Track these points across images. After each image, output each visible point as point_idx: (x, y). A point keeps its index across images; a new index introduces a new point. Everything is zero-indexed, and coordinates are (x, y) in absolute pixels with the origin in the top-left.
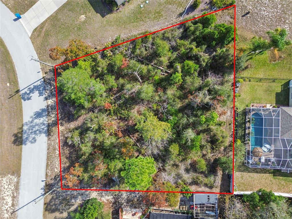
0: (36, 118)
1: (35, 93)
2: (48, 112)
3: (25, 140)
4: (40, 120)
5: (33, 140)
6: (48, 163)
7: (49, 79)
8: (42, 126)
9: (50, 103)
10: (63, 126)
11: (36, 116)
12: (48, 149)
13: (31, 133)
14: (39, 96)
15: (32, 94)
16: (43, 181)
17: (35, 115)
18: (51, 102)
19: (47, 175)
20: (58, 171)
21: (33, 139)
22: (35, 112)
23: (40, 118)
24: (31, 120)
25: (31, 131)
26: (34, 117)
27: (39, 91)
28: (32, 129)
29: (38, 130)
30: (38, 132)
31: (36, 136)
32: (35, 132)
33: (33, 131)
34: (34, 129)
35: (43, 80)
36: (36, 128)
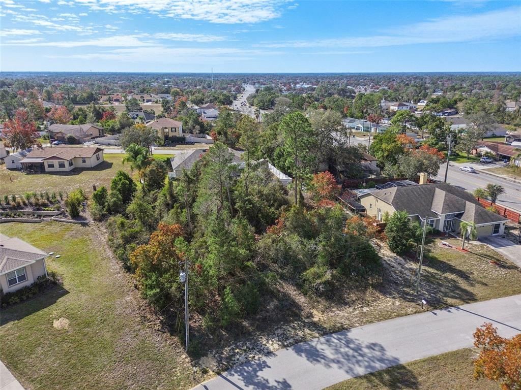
0: (324, 357)
1: (266, 378)
2: (296, 343)
4: (323, 350)
5: (376, 349)
7: (219, 362)
8: (333, 342)
9: (276, 346)
10: (311, 313)
11: (319, 359)
12: (371, 322)
13: (362, 356)
14: (270, 367)
15: (269, 381)
16: (434, 314)
17: (319, 361)
18: (272, 345)
19: (418, 312)
21: (373, 349)
22: (311, 362)
23: (320, 350)
24: (334, 366)
25: (360, 358)
26: (323, 361)
27: (255, 371)
28: (354, 357)
29: (348, 347)
30: (352, 346)
31: (363, 346)
32: (355, 349)
33: (357, 354)
34: (350, 354)
35: (224, 373)
36: (345, 350)
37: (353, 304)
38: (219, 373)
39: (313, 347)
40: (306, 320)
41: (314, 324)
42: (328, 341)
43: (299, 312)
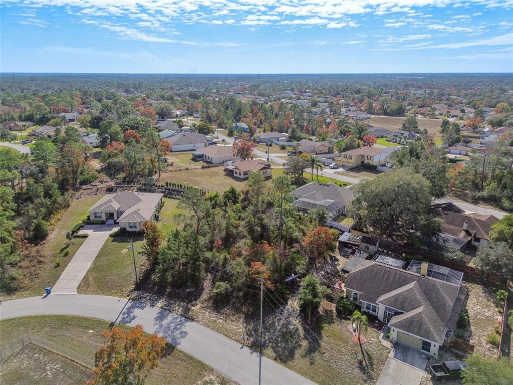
0: (161, 321)
2: (167, 310)
3: (174, 341)
5: (182, 335)
8: (176, 320)
9: (160, 306)
10: (196, 305)
11: (159, 320)
12: (208, 327)
13: (172, 332)
14: (143, 310)
16: (242, 348)
18: (160, 304)
19: (237, 341)
21: (181, 334)
22: (155, 319)
23: (166, 318)
24: (157, 326)
25: (170, 332)
27: (137, 307)
28: (169, 330)
29: (176, 325)
30: (178, 326)
31: (181, 330)
32: (176, 329)
33: (172, 330)
34: (171, 328)
35: (131, 301)
36: (173, 326)
37: (220, 314)
38: (129, 299)
39: (167, 315)
40: (189, 306)
41: (188, 309)
42: (176, 318)
43: (194, 301)
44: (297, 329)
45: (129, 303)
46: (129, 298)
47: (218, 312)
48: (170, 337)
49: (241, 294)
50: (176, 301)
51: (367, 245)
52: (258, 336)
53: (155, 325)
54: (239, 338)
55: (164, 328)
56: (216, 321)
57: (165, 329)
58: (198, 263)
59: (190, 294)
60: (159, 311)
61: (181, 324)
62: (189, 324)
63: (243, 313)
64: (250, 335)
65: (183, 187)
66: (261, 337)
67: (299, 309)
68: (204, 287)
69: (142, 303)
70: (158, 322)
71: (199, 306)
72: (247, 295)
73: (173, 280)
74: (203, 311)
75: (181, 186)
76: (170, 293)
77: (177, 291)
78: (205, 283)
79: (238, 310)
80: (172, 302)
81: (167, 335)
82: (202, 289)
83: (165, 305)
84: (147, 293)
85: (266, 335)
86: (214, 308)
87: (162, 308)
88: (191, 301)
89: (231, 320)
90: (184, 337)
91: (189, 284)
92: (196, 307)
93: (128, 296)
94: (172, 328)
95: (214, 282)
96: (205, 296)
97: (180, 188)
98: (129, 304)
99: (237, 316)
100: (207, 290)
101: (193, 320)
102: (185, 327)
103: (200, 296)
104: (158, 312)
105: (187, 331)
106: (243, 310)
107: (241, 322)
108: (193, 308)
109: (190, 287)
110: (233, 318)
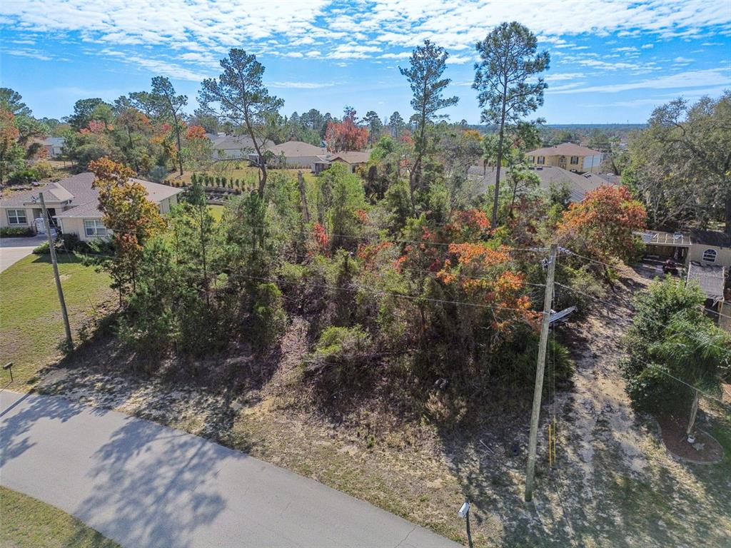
2: (155, 419)
5: (201, 510)
6: (373, 500)
10: (260, 400)
11: (114, 456)
12: (306, 472)
13: (159, 500)
17: (107, 457)
19: (436, 529)
20: (443, 478)
21: (195, 508)
25: (149, 500)
28: (148, 493)
29: (181, 472)
30: (188, 476)
31: (199, 490)
32: (176, 485)
33: (161, 490)
34: (157, 482)
35: (35, 395)
36: (167, 473)
37: (347, 427)
38: (32, 391)
39: (151, 438)
40: (234, 404)
41: (230, 416)
42: (183, 446)
43: (251, 389)
44: (664, 472)
45: (25, 402)
46: (30, 387)
47: (337, 420)
48: (147, 524)
49: (407, 362)
50: (190, 392)
51: (711, 248)
52: (516, 502)
53: (98, 472)
54: (440, 515)
55: (127, 483)
56: (331, 451)
57: (133, 487)
58: (262, 286)
59: (236, 370)
60: (124, 423)
61: (202, 466)
62: (230, 466)
63: (432, 419)
64: (483, 503)
65: (228, 182)
66: (532, 509)
67: (627, 401)
68: (284, 350)
69: (72, 401)
70: (112, 460)
71: (268, 403)
72: (429, 364)
73: (186, 333)
74: (283, 420)
75: (224, 182)
76: (172, 372)
77: (197, 364)
78: (285, 341)
79: (407, 413)
80: (175, 395)
81: (134, 516)
82: (278, 356)
83: (150, 404)
84: (96, 372)
85: (546, 500)
86: (320, 409)
87: (137, 414)
88: (240, 390)
89: (390, 446)
90: (208, 519)
91: (236, 344)
92: (256, 408)
93: (32, 382)
94: (160, 484)
95: (313, 335)
96: (287, 373)
97: (221, 185)
98: (26, 406)
99: (410, 429)
100: (292, 359)
101: (247, 450)
102: (216, 475)
103: (271, 373)
104: (117, 428)
105: (224, 495)
106: (432, 408)
107: (427, 449)
108: (247, 411)
109: (238, 352)
110: (397, 438)
